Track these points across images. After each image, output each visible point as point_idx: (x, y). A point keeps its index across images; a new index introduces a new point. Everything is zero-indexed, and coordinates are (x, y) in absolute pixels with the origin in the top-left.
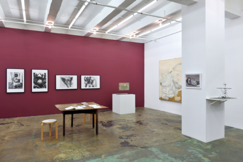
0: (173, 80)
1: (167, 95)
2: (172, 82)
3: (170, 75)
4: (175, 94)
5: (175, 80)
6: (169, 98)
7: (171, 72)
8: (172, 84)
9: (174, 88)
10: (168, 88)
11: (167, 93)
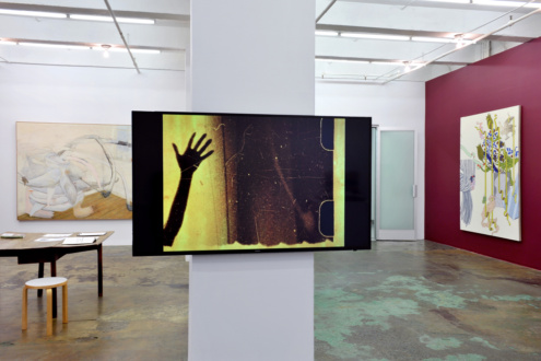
0: (68, 172)
1: (48, 207)
2: (64, 175)
3: (59, 159)
4: (73, 203)
5: (75, 171)
6: (55, 213)
7: (62, 153)
8: (66, 180)
9: (71, 190)
10: (51, 191)
11: (49, 201)
